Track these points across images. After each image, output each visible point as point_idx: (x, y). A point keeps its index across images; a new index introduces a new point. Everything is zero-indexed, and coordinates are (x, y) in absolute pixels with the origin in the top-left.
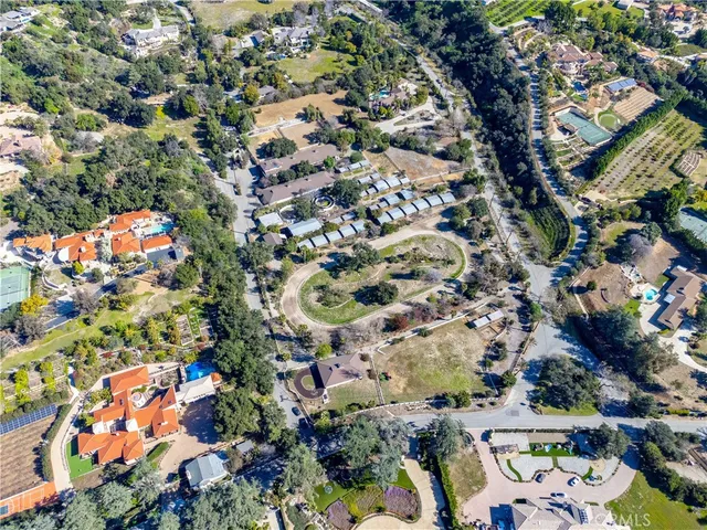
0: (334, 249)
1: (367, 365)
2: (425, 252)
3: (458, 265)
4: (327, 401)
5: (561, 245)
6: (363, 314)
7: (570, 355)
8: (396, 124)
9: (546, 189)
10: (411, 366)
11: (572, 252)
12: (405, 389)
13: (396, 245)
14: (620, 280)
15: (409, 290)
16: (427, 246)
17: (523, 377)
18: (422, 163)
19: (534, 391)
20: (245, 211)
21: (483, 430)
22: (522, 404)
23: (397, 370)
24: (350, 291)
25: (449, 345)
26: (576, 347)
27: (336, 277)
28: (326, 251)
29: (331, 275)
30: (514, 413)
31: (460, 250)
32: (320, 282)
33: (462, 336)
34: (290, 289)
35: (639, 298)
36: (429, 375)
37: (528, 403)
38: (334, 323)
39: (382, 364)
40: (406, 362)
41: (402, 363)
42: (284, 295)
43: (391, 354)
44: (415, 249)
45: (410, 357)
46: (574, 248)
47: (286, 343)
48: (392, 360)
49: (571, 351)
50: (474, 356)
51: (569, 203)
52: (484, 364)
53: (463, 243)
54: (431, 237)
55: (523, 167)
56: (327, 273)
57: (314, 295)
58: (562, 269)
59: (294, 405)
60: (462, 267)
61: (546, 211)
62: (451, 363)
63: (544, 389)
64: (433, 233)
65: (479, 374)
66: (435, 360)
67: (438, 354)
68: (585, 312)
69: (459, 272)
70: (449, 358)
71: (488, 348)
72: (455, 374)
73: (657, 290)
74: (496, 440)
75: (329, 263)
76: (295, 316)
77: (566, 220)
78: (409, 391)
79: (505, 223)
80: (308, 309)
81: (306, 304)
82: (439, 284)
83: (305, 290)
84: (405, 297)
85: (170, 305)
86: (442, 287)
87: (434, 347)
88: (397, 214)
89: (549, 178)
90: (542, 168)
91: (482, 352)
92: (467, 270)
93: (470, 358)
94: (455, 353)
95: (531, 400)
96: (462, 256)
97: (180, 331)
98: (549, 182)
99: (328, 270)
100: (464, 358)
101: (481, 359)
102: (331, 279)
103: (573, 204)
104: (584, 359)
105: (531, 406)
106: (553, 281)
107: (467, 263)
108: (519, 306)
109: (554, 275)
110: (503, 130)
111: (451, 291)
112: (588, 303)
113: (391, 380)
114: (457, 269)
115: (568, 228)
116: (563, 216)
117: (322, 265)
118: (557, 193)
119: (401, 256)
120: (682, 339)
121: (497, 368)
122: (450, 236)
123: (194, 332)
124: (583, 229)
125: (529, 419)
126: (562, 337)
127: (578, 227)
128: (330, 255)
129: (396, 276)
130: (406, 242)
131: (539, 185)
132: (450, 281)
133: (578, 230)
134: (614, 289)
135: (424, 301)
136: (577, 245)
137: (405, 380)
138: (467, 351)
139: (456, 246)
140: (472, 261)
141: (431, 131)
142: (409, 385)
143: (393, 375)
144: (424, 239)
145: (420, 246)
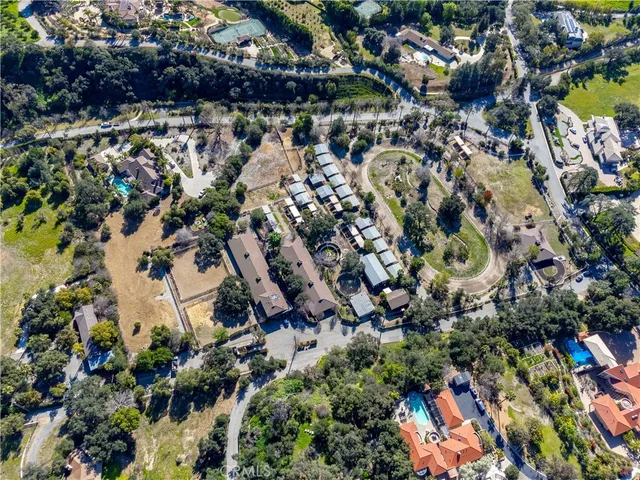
1: (523, 228)
2: (388, 177)
4: (564, 258)
5: (378, 88)
6: (472, 228)
7: (482, 110)
8: (189, 174)
9: (320, 77)
10: (514, 201)
11: (388, 83)
13: (385, 199)
15: (439, 193)
16: (383, 175)
19: (516, 135)
20: (346, 332)
21: (555, 167)
22: (529, 143)
23: (519, 210)
25: (489, 175)
26: (474, 106)
27: (431, 248)
29: (429, 251)
30: (537, 148)
31: (387, 152)
32: (439, 261)
35: (428, 63)
36: (520, 191)
37: (527, 140)
38: (487, 251)
39: (518, 219)
40: (512, 203)
41: (513, 206)
44: (386, 184)
45: (506, 201)
46: (384, 80)
47: (517, 288)
49: (478, 109)
50: (495, 162)
51: (337, 68)
52: (501, 156)
53: (377, 149)
54: (371, 169)
55: (292, 84)
57: (457, 265)
58: (402, 94)
59: (574, 281)
60: (408, 154)
62: (505, 176)
64: (365, 168)
65: (510, 162)
66: (505, 185)
67: (498, 183)
69: (413, 156)
70: (501, 177)
71: (486, 152)
72: (514, 175)
73: (420, 51)
75: (413, 252)
76: (484, 282)
77: (356, 76)
80: (475, 270)
81: (468, 273)
82: (429, 172)
83: (452, 273)
85: (518, 387)
86: (433, 171)
87: (493, 184)
88: (346, 190)
89: (308, 72)
90: (294, 72)
91: (490, 156)
92: (411, 151)
93: (497, 165)
94: (496, 172)
95: (524, 138)
96: (394, 151)
97: (544, 373)
98: (312, 73)
100: (499, 168)
101: (497, 158)
102: (434, 252)
103: (338, 66)
104: (482, 104)
105: (529, 138)
106: (414, 103)
107: (402, 149)
109: (409, 100)
111: (436, 165)
112: (438, 89)
114: (411, 157)
115: (364, 77)
116: (352, 76)
119: (398, 194)
120: (461, 54)
121: (503, 150)
122: (368, 156)
123: (540, 360)
124: (365, 70)
125: (539, 142)
126: (467, 111)
127: (363, 72)
128: (402, 250)
130: (379, 188)
131: (316, 80)
132: (424, 164)
133: (366, 73)
134: (423, 71)
135: (451, 184)
136: (381, 78)
137: (528, 206)
138: (492, 165)
139: (382, 154)
140: (400, 146)
141: (207, 147)
142: (532, 204)
143: (526, 213)
144: (374, 175)
145: (383, 180)
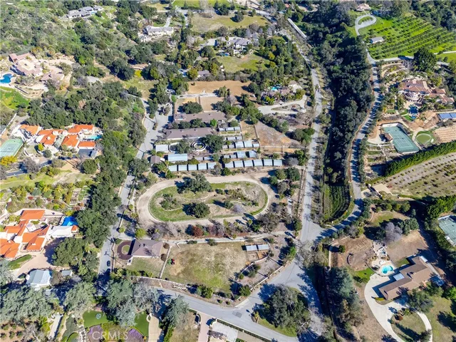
0: (189, 175)
1: (165, 251)
2: (244, 193)
3: (259, 207)
4: (129, 264)
5: (338, 214)
6: (182, 219)
7: (301, 291)
8: (273, 109)
9: (347, 174)
10: (192, 261)
11: (343, 222)
12: (179, 274)
13: (227, 184)
14: (368, 252)
15: (219, 214)
16: (247, 190)
17: (259, 294)
18: (275, 138)
19: (261, 306)
20: (152, 140)
21: (210, 317)
22: (248, 311)
23: (182, 260)
24: (184, 203)
25: (223, 256)
26: (309, 287)
27: (180, 193)
28: (184, 175)
29: (178, 190)
30: (238, 314)
31: (267, 198)
32: (169, 192)
33: (235, 253)
34: (150, 192)
35: (375, 269)
36: (199, 270)
37: (252, 311)
38: (162, 219)
39: (175, 254)
40: (190, 257)
41: (187, 257)
42: (144, 194)
43: (184, 249)
44: (239, 189)
45: (194, 255)
46: (346, 219)
47: (128, 223)
48: (182, 253)
49: (303, 288)
50: (235, 268)
51: (359, 188)
53: (271, 195)
54: (254, 185)
55: (339, 155)
56: (177, 188)
57: (161, 199)
58: (330, 231)
59: (110, 259)
60: (261, 210)
61: (340, 189)
62: (218, 267)
63: (268, 306)
64: (256, 182)
65: (231, 281)
66: (209, 262)
67: (213, 259)
68: (330, 266)
69: (257, 212)
70: (218, 264)
71: (247, 266)
72: (216, 275)
73: (394, 268)
74: (216, 327)
75: (181, 183)
76: (143, 208)
77: (349, 199)
78: (181, 276)
79: (308, 189)
80: (152, 207)
81: (153, 203)
83: (158, 195)
84: (213, 217)
85: (75, 180)
86: (240, 218)
87: (213, 254)
88: (239, 164)
89: (353, 168)
90: (352, 159)
91: (242, 268)
92: (263, 212)
93: (231, 269)
94: (224, 262)
95: (255, 311)
96: (266, 202)
97: (72, 196)
98: (352, 170)
99: (178, 187)
100: (228, 267)
101: (238, 272)
102: (176, 193)
103: (362, 190)
104: (310, 297)
105: (253, 315)
106: (319, 237)
107: (266, 208)
108: (285, 246)
109: (323, 234)
110: (339, 128)
111: (244, 222)
112: (335, 261)
113: (174, 266)
114: (257, 210)
115: (349, 205)
116: (349, 196)
117: (177, 183)
118: (354, 179)
119: (226, 191)
120: (391, 309)
121: (245, 281)
122: (266, 187)
123: (79, 198)
124: (359, 208)
125: (246, 322)
126: (302, 277)
127: (357, 206)
128: (184, 178)
129: (217, 203)
130: (236, 183)
131: (343, 170)
132: (248, 216)
133: (356, 208)
134: (359, 256)
135: (223, 223)
136: (349, 218)
137: (182, 268)
138: (233, 264)
139: (266, 195)
140: (270, 208)
141: (293, 118)
142: (183, 272)
143: (177, 262)
144: (248, 184)
145: (243, 188)
